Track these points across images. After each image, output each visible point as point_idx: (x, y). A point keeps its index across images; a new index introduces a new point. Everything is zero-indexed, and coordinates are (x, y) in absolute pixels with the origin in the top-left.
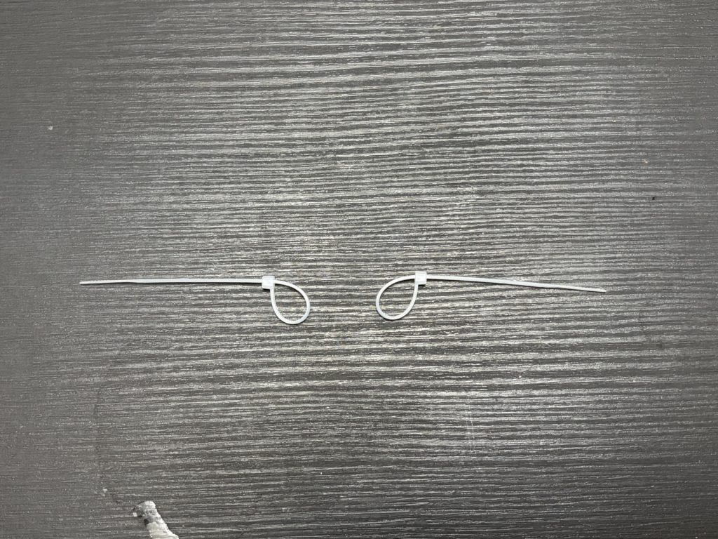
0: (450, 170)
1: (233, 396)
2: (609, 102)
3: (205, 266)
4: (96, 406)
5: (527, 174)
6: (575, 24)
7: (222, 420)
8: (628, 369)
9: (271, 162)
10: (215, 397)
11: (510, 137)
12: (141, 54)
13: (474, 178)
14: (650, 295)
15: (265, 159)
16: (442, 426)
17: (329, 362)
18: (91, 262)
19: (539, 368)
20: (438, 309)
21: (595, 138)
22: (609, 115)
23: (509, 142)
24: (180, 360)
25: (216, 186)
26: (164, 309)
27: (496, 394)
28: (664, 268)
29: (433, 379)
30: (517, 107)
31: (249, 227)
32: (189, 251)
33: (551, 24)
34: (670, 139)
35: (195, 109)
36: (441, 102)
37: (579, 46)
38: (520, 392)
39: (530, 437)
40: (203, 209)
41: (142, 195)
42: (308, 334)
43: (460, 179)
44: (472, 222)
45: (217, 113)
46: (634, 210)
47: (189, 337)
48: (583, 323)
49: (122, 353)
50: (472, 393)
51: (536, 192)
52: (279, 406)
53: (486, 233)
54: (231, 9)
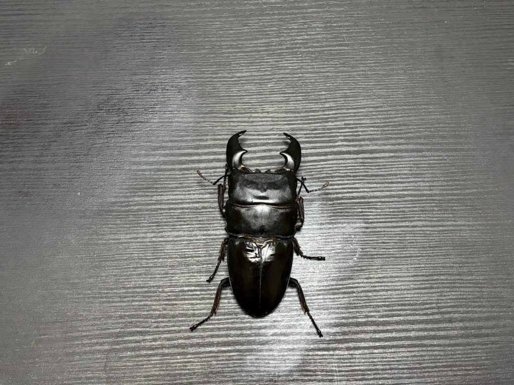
1: (189, 356)
2: (412, 174)
3: (172, 275)
5: (365, 217)
6: (390, 129)
7: (183, 372)
8: (430, 335)
9: (212, 212)
10: (178, 357)
11: (354, 195)
14: (442, 290)
15: (208, 210)
16: (319, 373)
18: (103, 274)
19: (377, 336)
21: (405, 196)
22: (412, 182)
23: (353, 198)
24: (157, 334)
25: (179, 227)
26: (147, 303)
27: (351, 352)
28: (450, 273)
30: (358, 178)
31: (199, 251)
32: (163, 267)
33: (376, 129)
34: (450, 196)
35: (167, 181)
37: (393, 141)
38: (366, 351)
39: (374, 379)
41: (135, 233)
42: (235, 317)
45: (180, 184)
46: (430, 238)
47: (162, 320)
48: (403, 307)
49: (121, 330)
50: (337, 352)
51: (371, 228)
52: (218, 362)
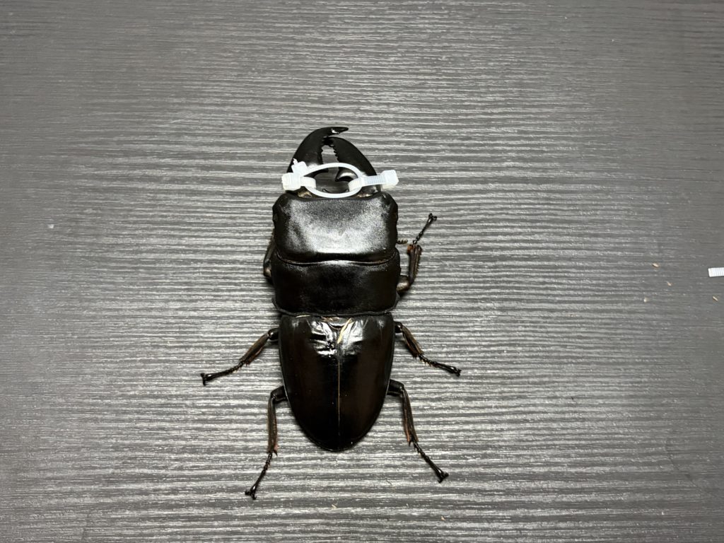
0: (470, 285)
4: (85, 530)
12: (152, 154)
13: (495, 294)
17: (342, 487)
20: (458, 431)
29: (453, 509)
36: (461, 216)
40: (212, 317)
43: (481, 294)
44: (493, 339)
53: (508, 352)
54: (248, 114)
